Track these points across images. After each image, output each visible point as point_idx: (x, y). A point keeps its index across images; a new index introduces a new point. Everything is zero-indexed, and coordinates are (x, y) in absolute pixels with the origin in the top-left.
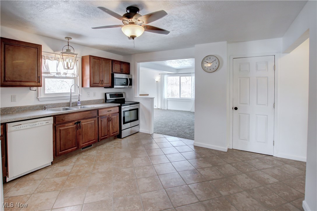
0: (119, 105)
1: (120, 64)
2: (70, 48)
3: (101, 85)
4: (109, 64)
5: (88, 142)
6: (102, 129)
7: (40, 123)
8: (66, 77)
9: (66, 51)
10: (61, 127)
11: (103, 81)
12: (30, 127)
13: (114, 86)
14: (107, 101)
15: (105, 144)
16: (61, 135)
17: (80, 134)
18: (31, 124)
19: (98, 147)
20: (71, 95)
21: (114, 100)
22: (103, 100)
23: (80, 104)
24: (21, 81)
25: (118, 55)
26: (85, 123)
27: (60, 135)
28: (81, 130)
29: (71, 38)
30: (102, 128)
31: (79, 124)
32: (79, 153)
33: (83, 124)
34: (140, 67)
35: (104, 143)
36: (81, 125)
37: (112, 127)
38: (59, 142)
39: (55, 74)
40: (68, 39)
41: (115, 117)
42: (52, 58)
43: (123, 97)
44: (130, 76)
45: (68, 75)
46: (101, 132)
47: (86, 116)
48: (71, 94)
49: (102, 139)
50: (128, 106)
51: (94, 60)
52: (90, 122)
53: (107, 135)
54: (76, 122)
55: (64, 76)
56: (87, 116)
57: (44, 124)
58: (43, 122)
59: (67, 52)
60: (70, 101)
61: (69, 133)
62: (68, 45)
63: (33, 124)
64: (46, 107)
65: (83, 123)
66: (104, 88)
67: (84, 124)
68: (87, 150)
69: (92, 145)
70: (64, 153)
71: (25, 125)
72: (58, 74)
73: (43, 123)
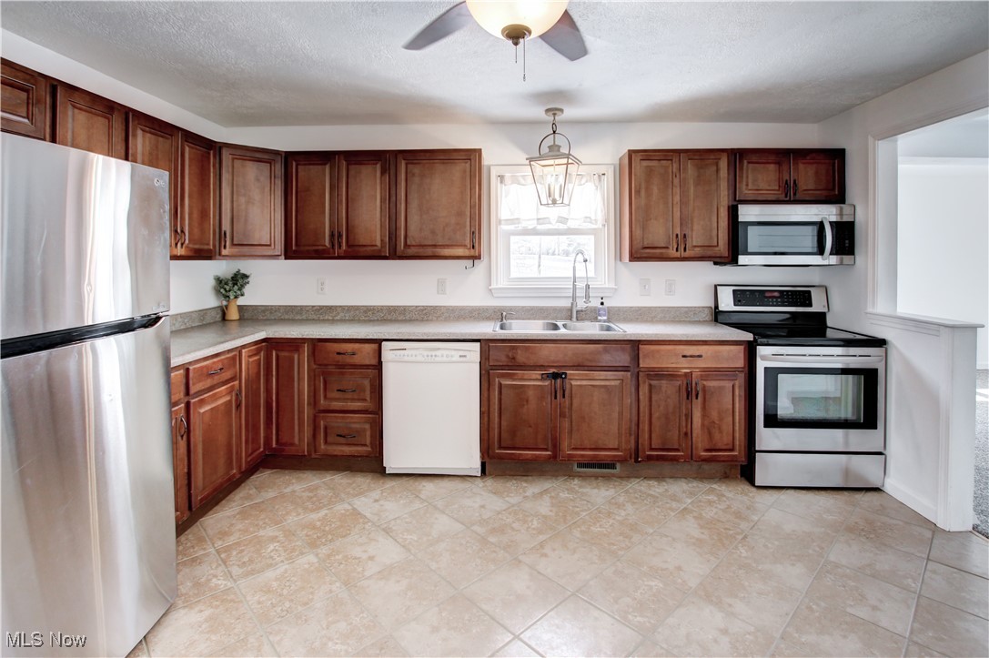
0: (749, 337)
1: (779, 163)
2: (560, 140)
3: (678, 255)
4: (715, 168)
5: (591, 449)
6: (654, 420)
7: (445, 353)
8: (569, 229)
9: (548, 150)
10: (503, 376)
11: (685, 236)
12: (423, 359)
13: (740, 257)
14: (720, 318)
15: (671, 480)
16: (503, 401)
17: (562, 415)
18: (425, 353)
19: (638, 480)
20: (574, 286)
21: (788, 316)
22: (707, 311)
23: (605, 318)
24: (435, 246)
25: (786, 125)
26: (584, 383)
27: (500, 400)
28: (567, 403)
29: (561, 110)
30: (655, 415)
31: (559, 381)
32: (565, 476)
33: (574, 383)
34: (900, 159)
35: (671, 477)
36: (568, 386)
37: (703, 425)
38: (497, 419)
39: (535, 221)
40: (554, 114)
41: (721, 388)
42: (524, 179)
43: (810, 305)
44: (844, 212)
45: (572, 224)
46: (647, 428)
47: (587, 360)
48: (575, 281)
49: (650, 458)
50: (839, 350)
51: (645, 163)
52: (603, 383)
53: (677, 450)
54: (551, 371)
55: (562, 226)
56: (591, 361)
57: (454, 359)
58: (453, 353)
59: (551, 154)
60: (572, 304)
61: (527, 401)
62: (554, 132)
63: (430, 353)
64: (504, 314)
65: (577, 379)
66: (715, 263)
67: (580, 386)
68: (596, 477)
69: (618, 466)
70: (511, 457)
71: (414, 352)
72: (541, 221)
73: (452, 356)
